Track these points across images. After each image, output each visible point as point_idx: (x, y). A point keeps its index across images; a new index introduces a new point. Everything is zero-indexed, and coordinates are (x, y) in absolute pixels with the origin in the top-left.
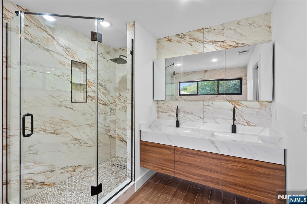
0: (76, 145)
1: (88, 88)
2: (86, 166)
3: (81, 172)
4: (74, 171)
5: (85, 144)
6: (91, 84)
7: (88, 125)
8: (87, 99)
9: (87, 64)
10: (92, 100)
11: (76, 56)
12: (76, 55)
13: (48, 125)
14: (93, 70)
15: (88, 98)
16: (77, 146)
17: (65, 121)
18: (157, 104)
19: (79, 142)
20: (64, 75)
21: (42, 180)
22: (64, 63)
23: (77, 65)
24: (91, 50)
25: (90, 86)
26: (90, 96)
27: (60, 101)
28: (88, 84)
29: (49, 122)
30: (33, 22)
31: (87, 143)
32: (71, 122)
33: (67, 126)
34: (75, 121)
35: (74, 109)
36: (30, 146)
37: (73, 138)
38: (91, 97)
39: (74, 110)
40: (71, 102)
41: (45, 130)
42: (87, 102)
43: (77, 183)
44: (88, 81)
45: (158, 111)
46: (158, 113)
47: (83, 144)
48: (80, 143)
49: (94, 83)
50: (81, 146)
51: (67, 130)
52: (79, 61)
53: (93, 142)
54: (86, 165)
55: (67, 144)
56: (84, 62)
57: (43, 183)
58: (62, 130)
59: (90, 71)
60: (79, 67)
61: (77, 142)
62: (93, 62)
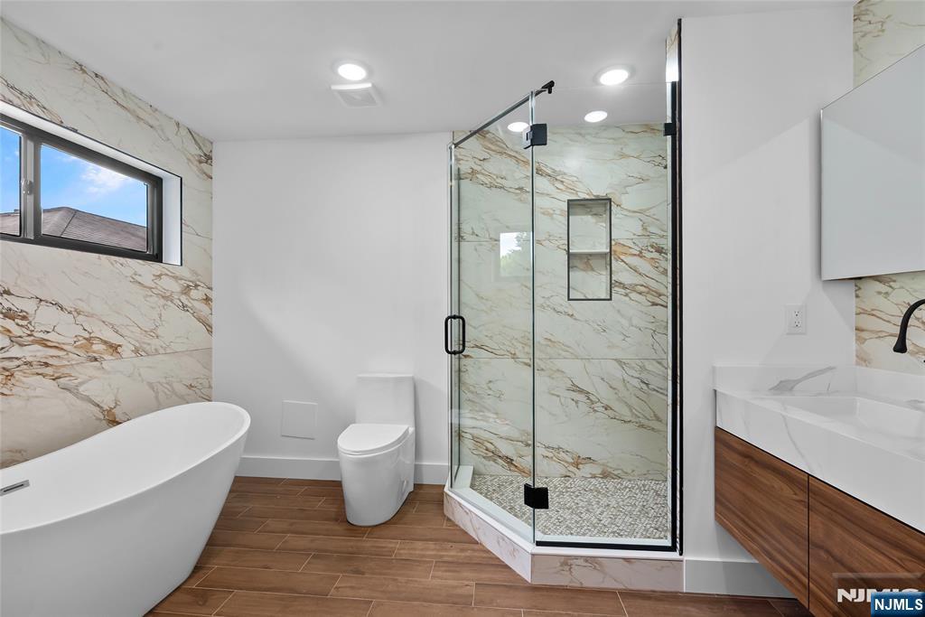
0: (580, 404)
1: (613, 261)
2: (609, 470)
3: (594, 477)
4: (577, 465)
5: (606, 409)
6: (624, 249)
7: (615, 360)
8: (611, 292)
9: (610, 200)
10: (627, 295)
11: (580, 187)
12: (580, 185)
13: (519, 346)
14: (630, 211)
15: (616, 289)
16: (584, 407)
17: (554, 342)
18: (857, 296)
19: (589, 399)
20: (551, 238)
21: (509, 455)
22: (552, 212)
23: (588, 208)
24: (623, 156)
25: (622, 257)
26: (620, 283)
27: (543, 297)
28: (615, 251)
29: (521, 340)
30: (493, 147)
31: (611, 409)
32: (569, 347)
33: (559, 355)
34: (579, 345)
35: (576, 316)
36: (490, 382)
37: (574, 385)
38: (624, 285)
39: (575, 319)
40: (569, 299)
41: (514, 356)
42: (610, 299)
43: (567, 492)
44: (613, 243)
45: (862, 330)
46: (860, 340)
47: (598, 406)
48: (592, 402)
49: (632, 246)
50: (595, 411)
51: (559, 364)
52: (587, 197)
53: (631, 411)
54: (609, 465)
55: (558, 396)
56: (602, 194)
57: (510, 461)
58: (548, 361)
59: (621, 216)
60: (594, 211)
61: (581, 397)
62: (628, 189)
